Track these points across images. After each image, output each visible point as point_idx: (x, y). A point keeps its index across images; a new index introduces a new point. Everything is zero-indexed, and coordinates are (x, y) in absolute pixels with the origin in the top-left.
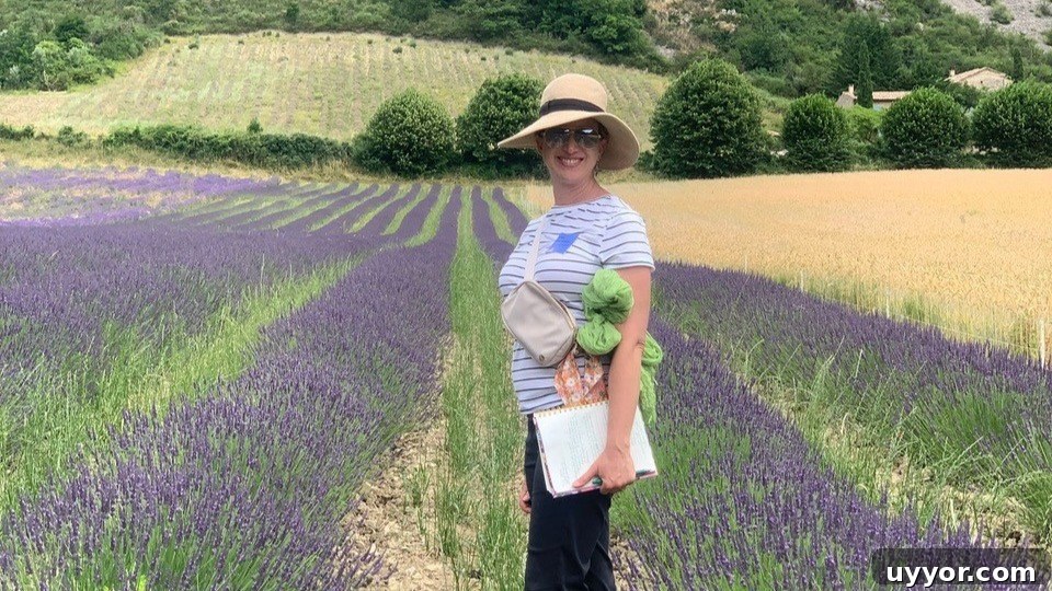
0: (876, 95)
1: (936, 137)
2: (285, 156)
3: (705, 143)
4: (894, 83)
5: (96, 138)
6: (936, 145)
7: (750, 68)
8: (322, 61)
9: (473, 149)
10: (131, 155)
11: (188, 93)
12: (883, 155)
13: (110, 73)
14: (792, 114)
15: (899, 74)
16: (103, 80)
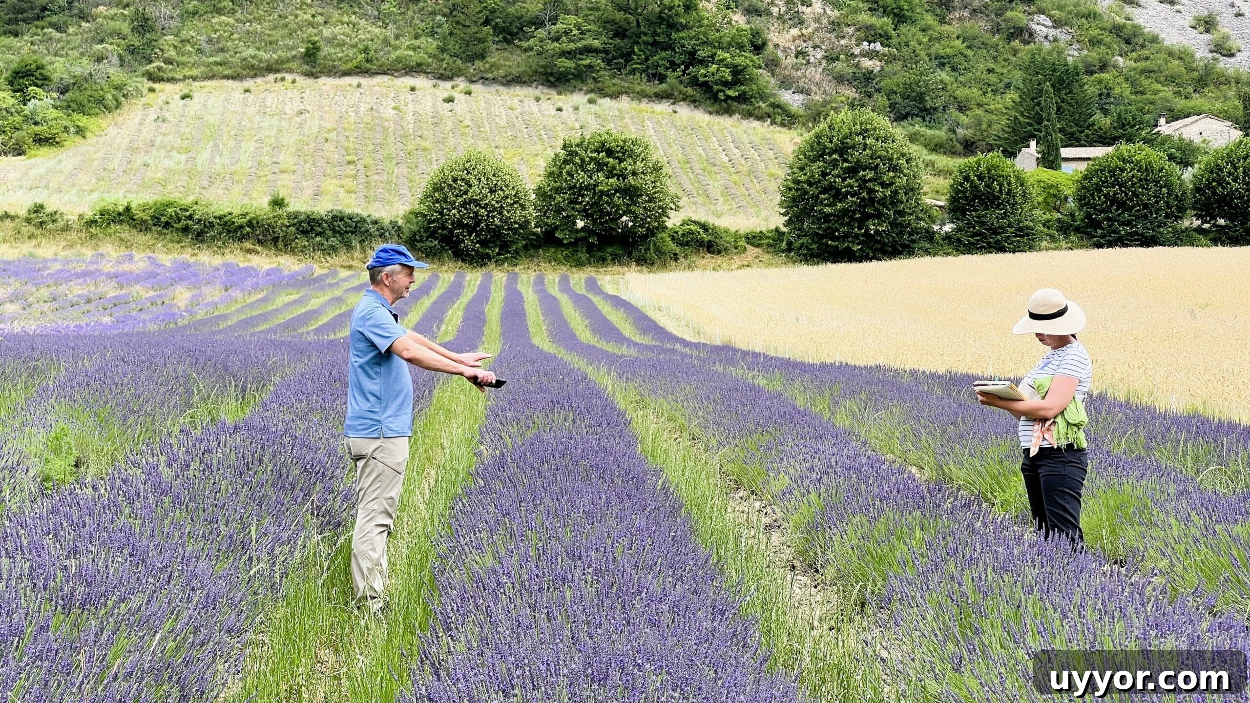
0: (1065, 152)
1: (1146, 206)
2: (318, 239)
3: (852, 218)
4: (1087, 136)
5: (76, 218)
6: (1145, 217)
7: (900, 117)
8: (353, 114)
9: (556, 228)
10: (122, 240)
11: (183, 157)
12: (1077, 230)
13: (80, 131)
14: (960, 179)
15: (1093, 125)
16: (72, 141)
